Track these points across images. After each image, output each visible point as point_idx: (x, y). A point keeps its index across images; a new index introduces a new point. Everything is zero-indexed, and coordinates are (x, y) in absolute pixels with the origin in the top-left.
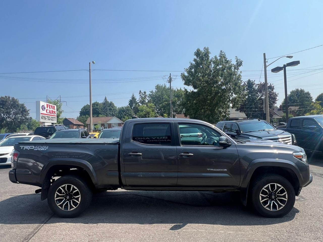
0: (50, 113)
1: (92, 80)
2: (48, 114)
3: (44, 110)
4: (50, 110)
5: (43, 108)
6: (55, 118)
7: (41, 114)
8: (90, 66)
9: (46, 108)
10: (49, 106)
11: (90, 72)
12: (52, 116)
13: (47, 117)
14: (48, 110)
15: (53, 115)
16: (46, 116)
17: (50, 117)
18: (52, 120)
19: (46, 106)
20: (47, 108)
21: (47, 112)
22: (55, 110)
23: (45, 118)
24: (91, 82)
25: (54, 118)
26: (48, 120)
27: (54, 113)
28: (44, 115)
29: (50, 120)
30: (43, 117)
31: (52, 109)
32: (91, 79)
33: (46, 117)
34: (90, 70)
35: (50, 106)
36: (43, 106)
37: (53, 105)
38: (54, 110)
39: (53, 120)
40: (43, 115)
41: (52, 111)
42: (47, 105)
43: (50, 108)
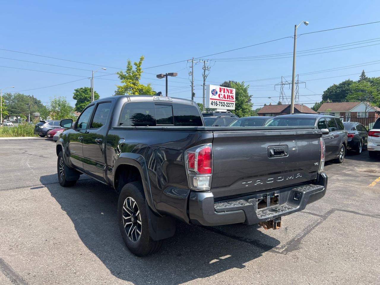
0: (225, 98)
1: (297, 53)
2: (222, 99)
3: (216, 94)
4: (224, 95)
5: (214, 92)
6: (232, 104)
7: (211, 99)
8: (295, 29)
9: (219, 93)
10: (223, 90)
11: (295, 39)
12: (228, 102)
13: (220, 102)
14: (221, 94)
15: (229, 100)
16: (218, 101)
17: (224, 103)
18: (227, 106)
19: (218, 90)
20: (220, 91)
21: (221, 97)
22: (233, 94)
23: (216, 104)
24: (296, 55)
25: (230, 104)
26: (222, 106)
27: (230, 97)
28: (215, 101)
29: (224, 106)
30: (214, 102)
31: (228, 94)
32: (296, 51)
33: (218, 103)
34: (295, 35)
35: (226, 90)
36: (213, 90)
37: (230, 89)
38: (231, 95)
39: (229, 106)
40: (213, 101)
41: (228, 95)
42: (220, 89)
43: (224, 92)
